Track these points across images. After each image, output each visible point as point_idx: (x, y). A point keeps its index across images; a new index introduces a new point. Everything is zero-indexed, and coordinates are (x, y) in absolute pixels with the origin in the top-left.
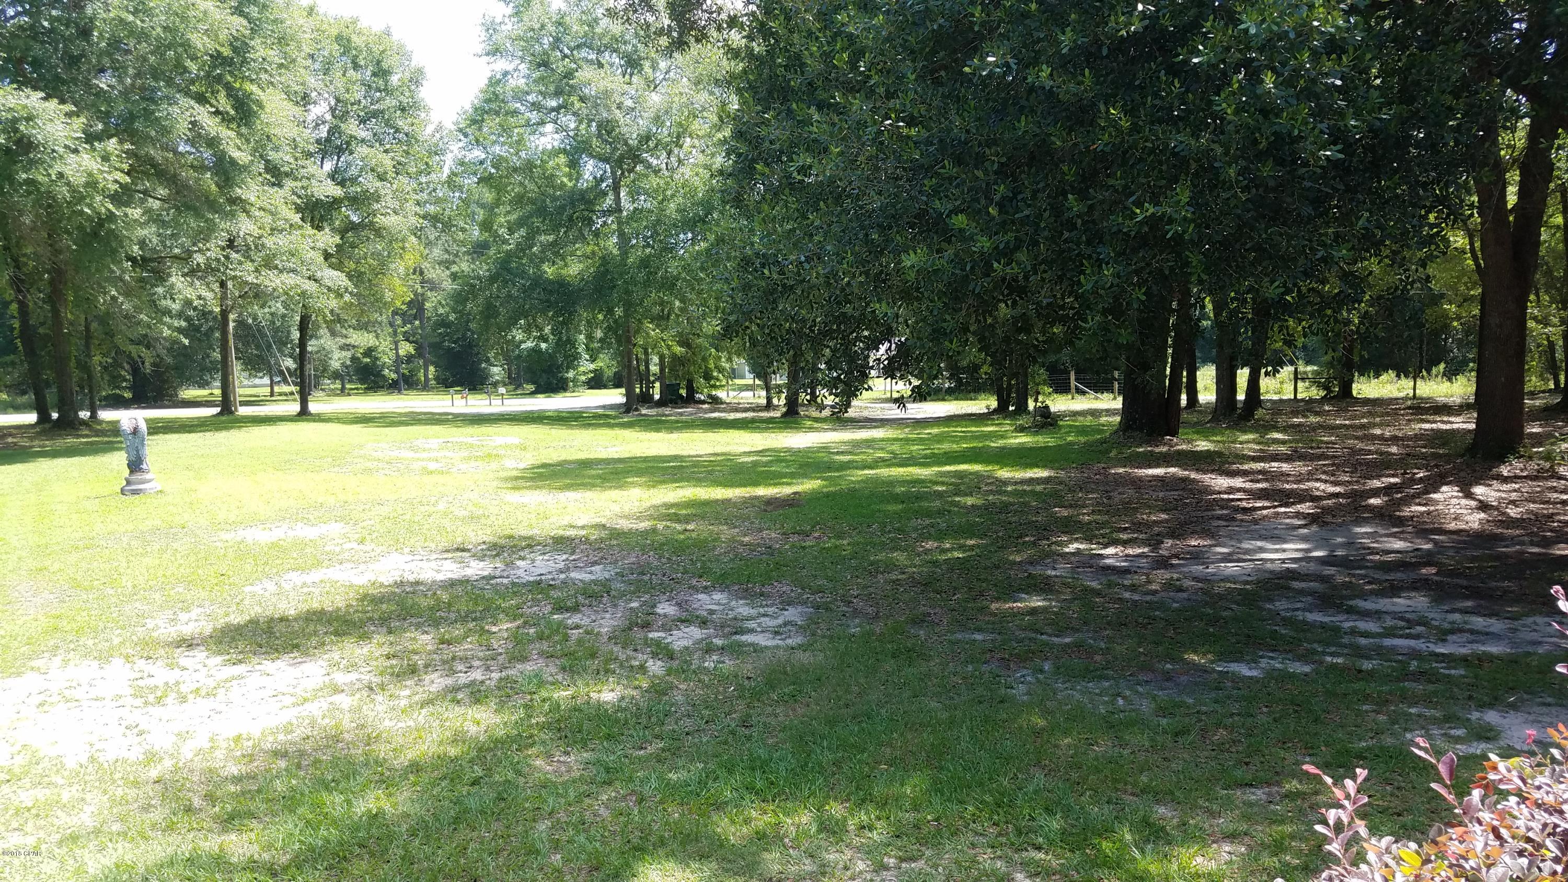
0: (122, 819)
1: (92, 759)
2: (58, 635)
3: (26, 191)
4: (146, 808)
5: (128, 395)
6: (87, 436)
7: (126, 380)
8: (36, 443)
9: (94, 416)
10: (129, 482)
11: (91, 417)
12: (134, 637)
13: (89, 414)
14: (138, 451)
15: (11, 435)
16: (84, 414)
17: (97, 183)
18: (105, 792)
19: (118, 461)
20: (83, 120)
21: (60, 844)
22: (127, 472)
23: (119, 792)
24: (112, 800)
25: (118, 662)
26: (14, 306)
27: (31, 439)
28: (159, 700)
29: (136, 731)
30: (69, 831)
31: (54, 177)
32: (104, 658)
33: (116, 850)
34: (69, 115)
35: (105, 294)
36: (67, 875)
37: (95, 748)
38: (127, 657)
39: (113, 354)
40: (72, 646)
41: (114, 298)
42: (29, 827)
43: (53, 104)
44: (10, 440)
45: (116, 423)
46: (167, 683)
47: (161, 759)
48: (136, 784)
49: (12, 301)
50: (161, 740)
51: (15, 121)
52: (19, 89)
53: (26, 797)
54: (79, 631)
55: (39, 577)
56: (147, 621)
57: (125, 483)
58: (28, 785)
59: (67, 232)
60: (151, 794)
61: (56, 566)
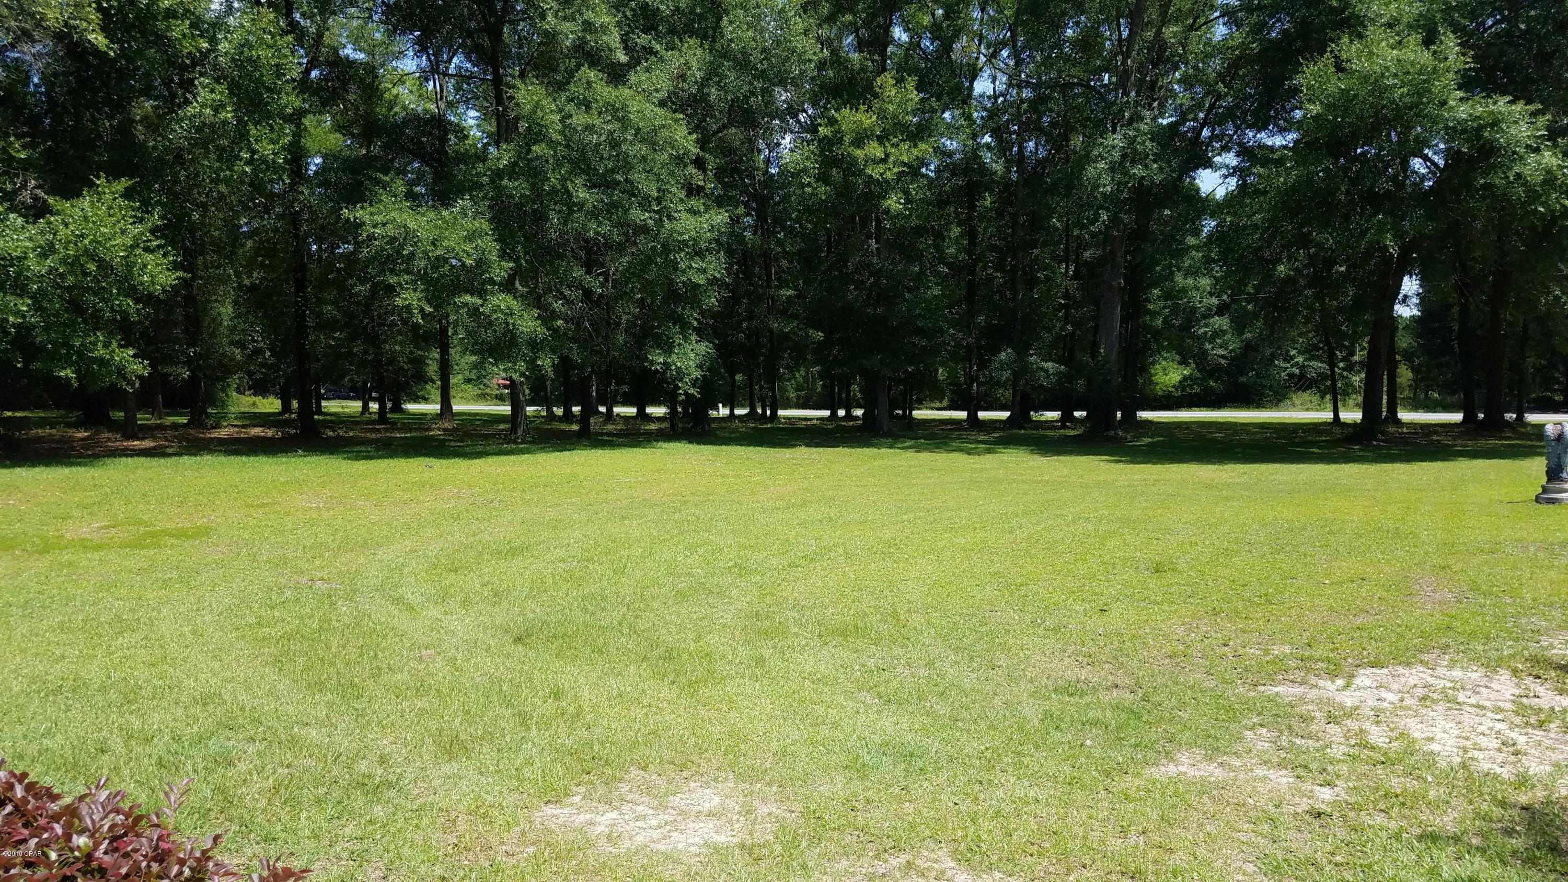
0: (1481, 833)
1: (1464, 766)
2: (1451, 634)
3: (1481, 196)
4: (1509, 832)
5: (1559, 398)
6: (1509, 438)
7: (1558, 382)
8: (1459, 442)
9: (1520, 418)
10: (1545, 490)
11: (1516, 419)
12: (1525, 652)
13: (1514, 416)
14: (1559, 458)
15: (1436, 433)
16: (1511, 416)
17: (1556, 179)
18: (1471, 802)
19: (1537, 467)
20: (1548, 117)
21: (1420, 838)
22: (1544, 480)
23: (1485, 807)
24: (1477, 815)
25: (1504, 675)
26: (1456, 309)
27: (1455, 438)
28: (1541, 725)
29: (1511, 749)
30: (1430, 829)
31: (1511, 178)
32: (1491, 666)
33: (1472, 864)
34: (1534, 114)
35: (1548, 294)
36: (1422, 871)
37: (1469, 755)
38: (1515, 672)
39: (1549, 356)
40: (1462, 648)
41: (1557, 298)
42: (1395, 812)
43: (1519, 107)
44: (1435, 438)
45: (1541, 427)
46: (1552, 709)
47: (1533, 786)
48: (1503, 804)
49: (1455, 304)
50: (1536, 767)
51: (1481, 128)
52: (1489, 96)
53: (1396, 783)
54: (1472, 635)
55: (1441, 574)
56: (1542, 638)
57: (1540, 490)
58: (1400, 772)
59: (1517, 233)
60: (1517, 819)
61: (1459, 566)
